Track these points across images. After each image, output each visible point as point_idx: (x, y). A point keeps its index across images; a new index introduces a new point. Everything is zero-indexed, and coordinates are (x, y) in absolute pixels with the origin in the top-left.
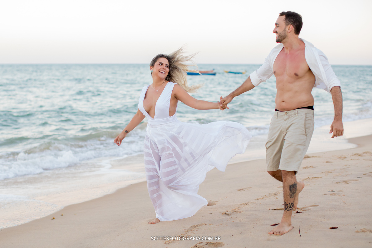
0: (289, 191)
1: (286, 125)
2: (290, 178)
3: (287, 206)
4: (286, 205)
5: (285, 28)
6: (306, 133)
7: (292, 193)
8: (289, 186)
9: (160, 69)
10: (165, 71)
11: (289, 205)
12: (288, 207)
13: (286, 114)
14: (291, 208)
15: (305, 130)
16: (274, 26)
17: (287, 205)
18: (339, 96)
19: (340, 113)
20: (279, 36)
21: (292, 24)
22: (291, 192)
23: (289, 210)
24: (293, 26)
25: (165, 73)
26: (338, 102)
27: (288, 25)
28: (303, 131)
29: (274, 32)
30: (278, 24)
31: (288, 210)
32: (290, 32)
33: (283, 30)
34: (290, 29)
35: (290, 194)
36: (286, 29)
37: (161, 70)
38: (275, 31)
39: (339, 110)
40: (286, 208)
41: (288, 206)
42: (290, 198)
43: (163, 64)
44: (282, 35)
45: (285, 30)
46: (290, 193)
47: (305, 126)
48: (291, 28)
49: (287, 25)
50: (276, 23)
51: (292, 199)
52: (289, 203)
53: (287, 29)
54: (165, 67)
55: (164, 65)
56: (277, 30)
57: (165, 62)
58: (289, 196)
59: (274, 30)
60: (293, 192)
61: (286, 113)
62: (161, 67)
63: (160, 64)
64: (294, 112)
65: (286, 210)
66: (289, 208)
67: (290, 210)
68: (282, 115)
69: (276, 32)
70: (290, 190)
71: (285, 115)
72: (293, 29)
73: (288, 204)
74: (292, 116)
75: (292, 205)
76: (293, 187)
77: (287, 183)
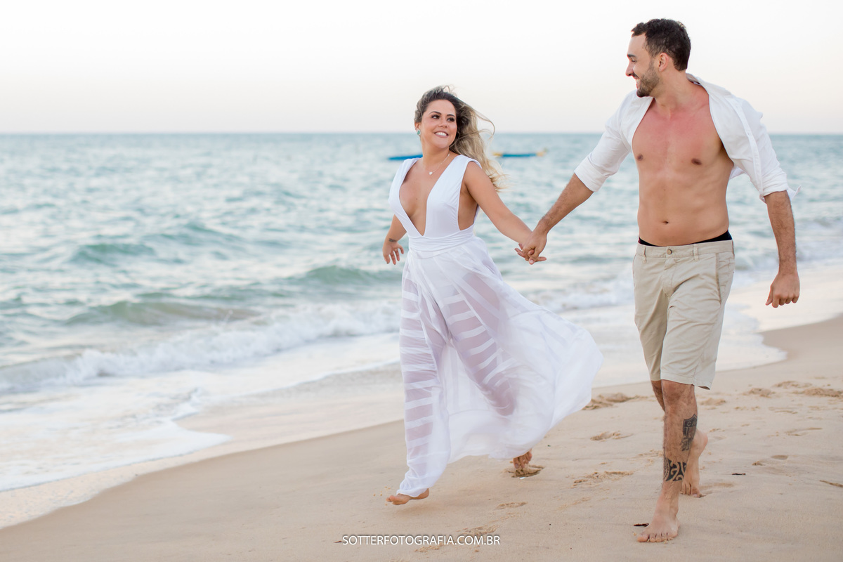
0: (682, 433)
1: (672, 279)
2: (685, 404)
3: (673, 470)
4: (671, 468)
5: (652, 63)
6: (720, 296)
7: (687, 440)
8: (682, 422)
9: (434, 129)
10: (446, 130)
11: (678, 466)
12: (675, 472)
13: (668, 254)
14: (682, 474)
15: (719, 290)
16: (627, 61)
17: (675, 466)
18: (787, 214)
19: (790, 253)
20: (642, 81)
21: (664, 51)
22: (685, 437)
23: (677, 479)
24: (668, 54)
25: (447, 135)
26: (786, 228)
27: (656, 53)
28: (715, 291)
29: (630, 75)
30: (632, 56)
31: (675, 480)
32: (664, 70)
33: (646, 68)
34: (664, 62)
35: (684, 441)
36: (654, 64)
37: (437, 129)
38: (630, 72)
39: (788, 248)
40: (672, 473)
41: (676, 469)
42: (683, 450)
43: (440, 114)
44: (649, 78)
45: (651, 68)
46: (685, 439)
47: (718, 280)
48: (666, 59)
49: (653, 54)
50: (630, 53)
51: (686, 452)
52: (679, 463)
53: (657, 63)
54: (445, 123)
55: (444, 117)
56: (635, 68)
57: (447, 108)
58: (681, 447)
59: (628, 70)
60: (690, 437)
61: (670, 252)
62: (437, 123)
63: (433, 117)
64: (690, 250)
65: (671, 480)
66: (678, 475)
67: (680, 479)
68: (660, 254)
69: (633, 74)
70: (685, 432)
71: (667, 256)
72: (671, 60)
73: (677, 464)
74: (684, 259)
75: (684, 469)
76: (691, 426)
77: (679, 416)
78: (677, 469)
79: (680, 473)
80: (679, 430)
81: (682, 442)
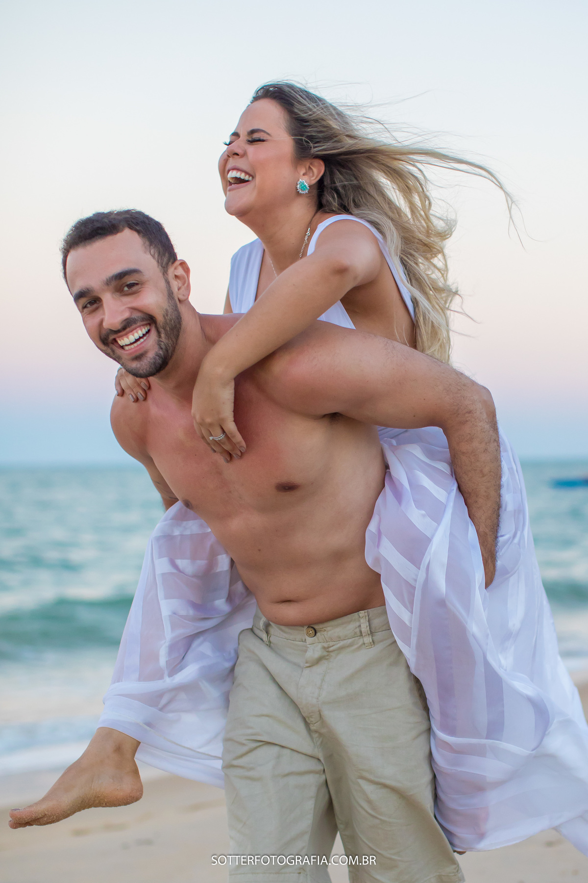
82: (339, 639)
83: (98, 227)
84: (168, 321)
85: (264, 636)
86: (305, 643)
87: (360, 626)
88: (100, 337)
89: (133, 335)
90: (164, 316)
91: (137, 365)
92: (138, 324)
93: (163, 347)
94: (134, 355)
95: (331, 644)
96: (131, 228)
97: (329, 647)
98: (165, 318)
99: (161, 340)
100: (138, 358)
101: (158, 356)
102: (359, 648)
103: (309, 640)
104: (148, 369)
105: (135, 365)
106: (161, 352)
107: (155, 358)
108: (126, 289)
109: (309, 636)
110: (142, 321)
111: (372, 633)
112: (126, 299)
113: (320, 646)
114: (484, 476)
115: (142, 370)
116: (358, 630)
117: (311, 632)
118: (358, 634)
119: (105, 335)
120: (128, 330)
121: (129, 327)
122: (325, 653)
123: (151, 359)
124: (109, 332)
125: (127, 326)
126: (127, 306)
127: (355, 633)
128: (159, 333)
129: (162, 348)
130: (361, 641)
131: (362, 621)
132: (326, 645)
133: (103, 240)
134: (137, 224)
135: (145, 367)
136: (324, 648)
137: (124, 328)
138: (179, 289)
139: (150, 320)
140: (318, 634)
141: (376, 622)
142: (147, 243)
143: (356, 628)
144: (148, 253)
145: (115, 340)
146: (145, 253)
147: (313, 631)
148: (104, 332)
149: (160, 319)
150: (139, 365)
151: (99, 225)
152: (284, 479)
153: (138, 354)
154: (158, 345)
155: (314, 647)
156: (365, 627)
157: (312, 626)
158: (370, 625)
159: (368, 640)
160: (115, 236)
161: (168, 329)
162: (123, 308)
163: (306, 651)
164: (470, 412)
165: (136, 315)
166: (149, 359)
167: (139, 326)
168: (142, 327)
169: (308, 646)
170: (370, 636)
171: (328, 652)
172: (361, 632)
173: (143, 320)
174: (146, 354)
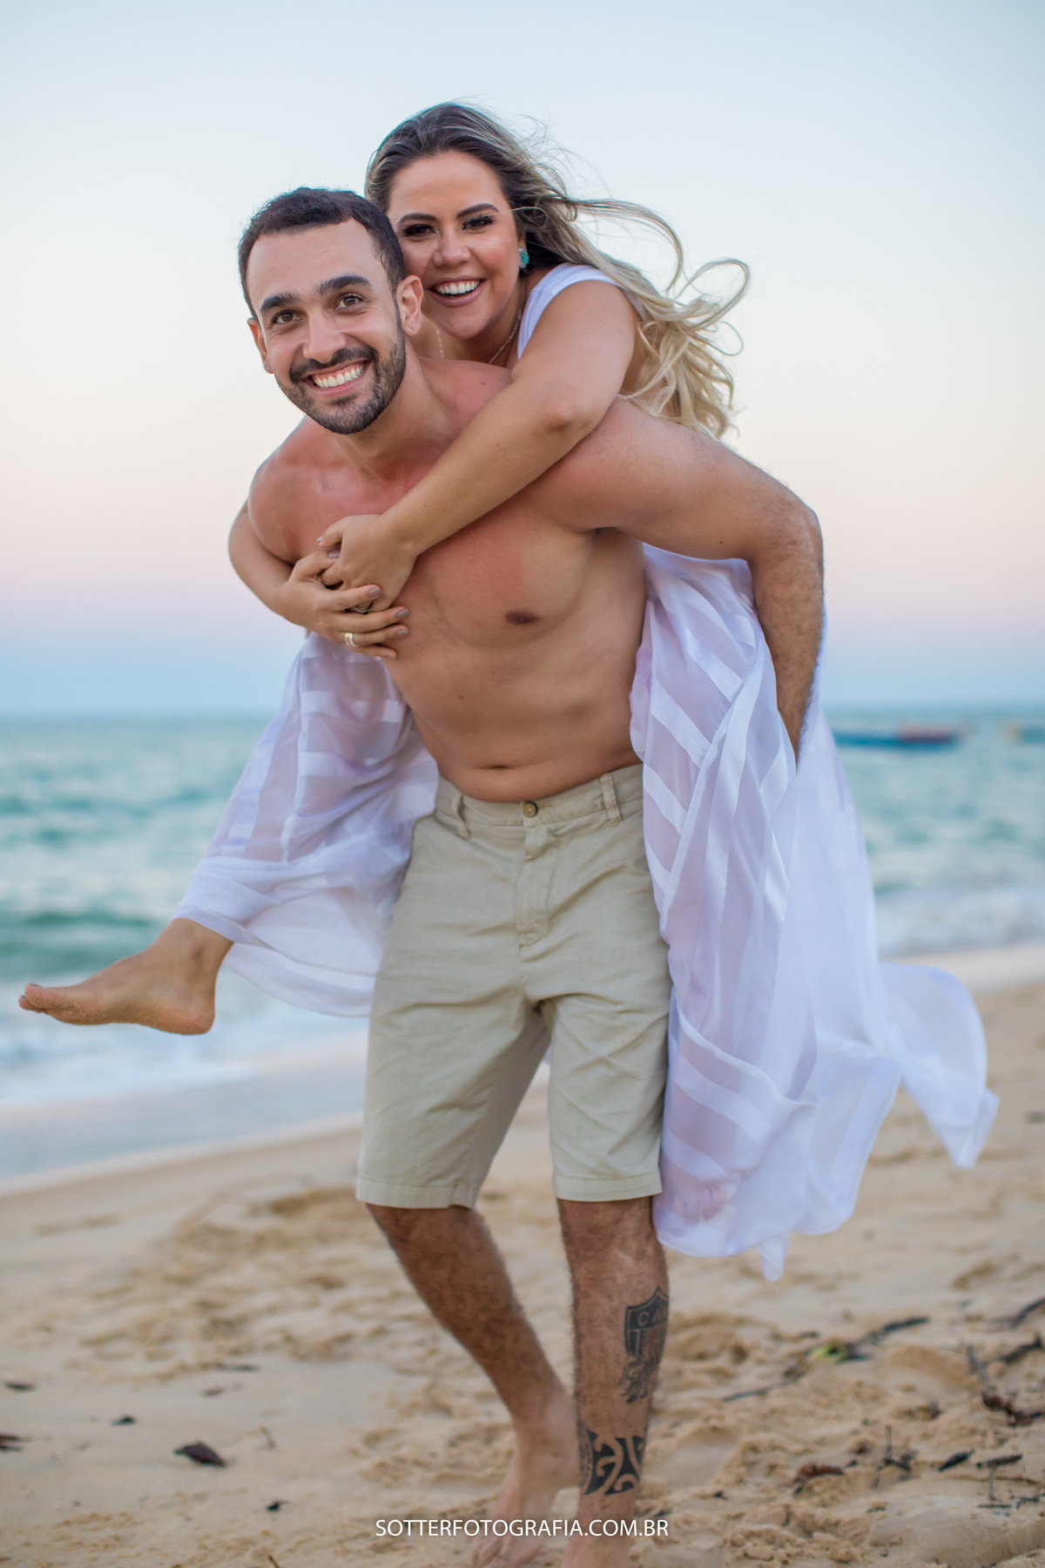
0: (624, 1348)
2: (627, 1260)
3: (603, 1461)
4: (597, 1456)
7: (641, 1366)
8: (623, 1315)
11: (619, 1449)
12: (609, 1468)
14: (633, 1471)
17: (607, 1451)
22: (632, 1359)
23: (618, 1486)
31: (611, 1490)
35: (631, 1373)
40: (600, 1473)
41: (611, 1459)
42: (630, 1401)
46: (632, 1365)
51: (641, 1406)
52: (622, 1441)
58: (622, 1391)
60: (648, 1358)
65: (601, 1491)
66: (621, 1474)
67: (627, 1485)
70: (631, 1346)
73: (614, 1442)
74: (575, 823)
75: (639, 1454)
76: (649, 1325)
77: (610, 1297)
78: (618, 1459)
79: (628, 1468)
80: (613, 1340)
81: (627, 1377)
82: (572, 816)
83: (316, 209)
84: (395, 361)
85: (460, 825)
86: (521, 828)
87: (602, 795)
88: (291, 369)
89: (344, 374)
90: (391, 354)
91: (337, 413)
92: (354, 360)
93: (380, 395)
94: (336, 398)
95: (560, 824)
96: (357, 218)
97: (557, 830)
98: (392, 357)
99: (379, 385)
100: (342, 402)
101: (371, 406)
102: (601, 827)
103: (528, 821)
104: (353, 423)
105: (332, 413)
106: (376, 402)
107: (366, 409)
108: (342, 305)
109: (527, 814)
110: (359, 357)
111: (619, 804)
112: (341, 320)
113: (544, 828)
114: (800, 633)
115: (345, 422)
116: (598, 802)
117: (531, 809)
118: (599, 806)
119: (300, 368)
120: (339, 365)
121: (341, 362)
122: (553, 839)
123: (360, 408)
124: (308, 364)
125: (339, 359)
126: (340, 331)
127: (595, 806)
128: (377, 375)
129: (378, 398)
130: (603, 817)
131: (604, 788)
132: (552, 827)
133: (320, 229)
134: (365, 214)
135: (350, 418)
136: (550, 831)
137: (333, 363)
138: (407, 318)
139: (369, 357)
140: (541, 812)
141: (626, 788)
142: (378, 245)
143: (595, 799)
144: (379, 258)
145: (311, 378)
146: (376, 257)
147: (534, 808)
148: (299, 362)
149: (384, 356)
150: (340, 414)
151: (315, 206)
152: (521, 607)
153: (343, 396)
154: (374, 391)
155: (535, 830)
156: (609, 796)
157: (533, 802)
158: (616, 793)
159: (613, 814)
160: (336, 226)
161: (393, 373)
162: (336, 332)
163: (523, 839)
164: (794, 543)
165: (354, 346)
166: (357, 408)
167: (355, 364)
168: (357, 366)
169: (527, 830)
170: (617, 808)
171: (556, 836)
172: (603, 804)
173: (361, 354)
174: (354, 399)
